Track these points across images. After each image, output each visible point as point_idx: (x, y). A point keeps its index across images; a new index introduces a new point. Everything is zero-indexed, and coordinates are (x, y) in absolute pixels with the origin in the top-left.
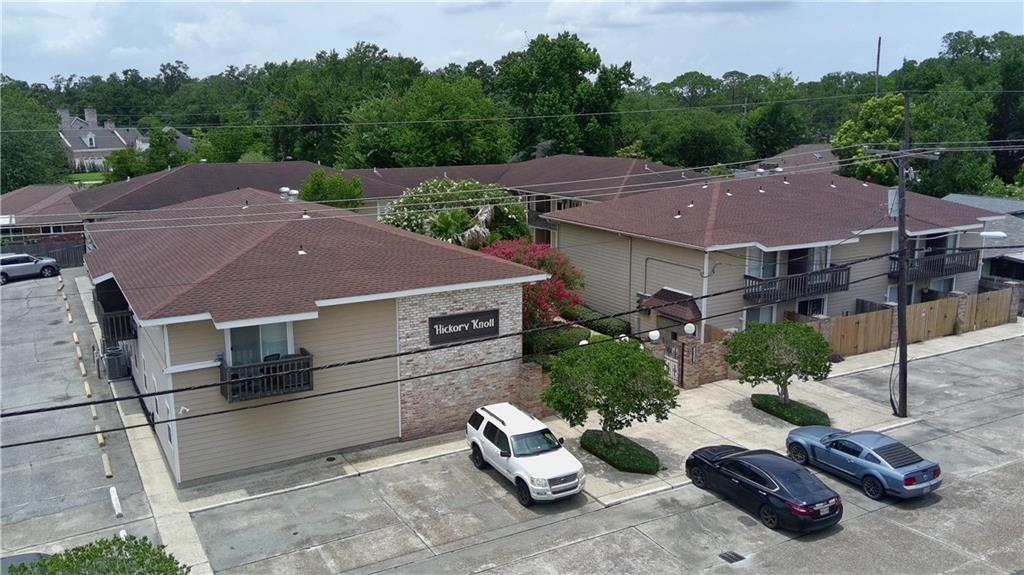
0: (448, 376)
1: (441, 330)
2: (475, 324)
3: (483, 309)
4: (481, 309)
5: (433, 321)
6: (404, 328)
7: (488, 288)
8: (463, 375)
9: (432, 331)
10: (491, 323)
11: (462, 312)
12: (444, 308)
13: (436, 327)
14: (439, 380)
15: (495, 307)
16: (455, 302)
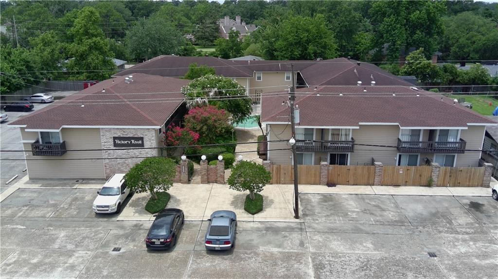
0: (124, 160)
1: (118, 142)
2: (133, 142)
3: (137, 136)
4: (136, 136)
5: (115, 138)
6: (103, 139)
7: (139, 129)
8: (130, 160)
9: (115, 142)
10: (140, 142)
11: (127, 136)
12: (119, 134)
13: (116, 140)
14: (119, 161)
15: (142, 136)
16: (124, 132)
